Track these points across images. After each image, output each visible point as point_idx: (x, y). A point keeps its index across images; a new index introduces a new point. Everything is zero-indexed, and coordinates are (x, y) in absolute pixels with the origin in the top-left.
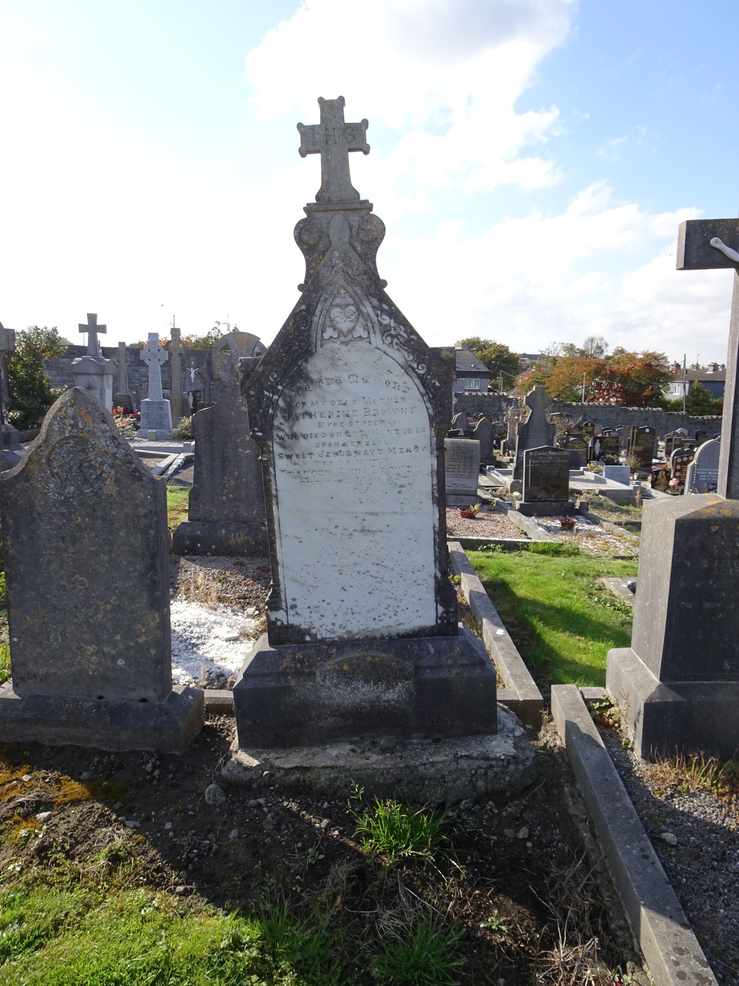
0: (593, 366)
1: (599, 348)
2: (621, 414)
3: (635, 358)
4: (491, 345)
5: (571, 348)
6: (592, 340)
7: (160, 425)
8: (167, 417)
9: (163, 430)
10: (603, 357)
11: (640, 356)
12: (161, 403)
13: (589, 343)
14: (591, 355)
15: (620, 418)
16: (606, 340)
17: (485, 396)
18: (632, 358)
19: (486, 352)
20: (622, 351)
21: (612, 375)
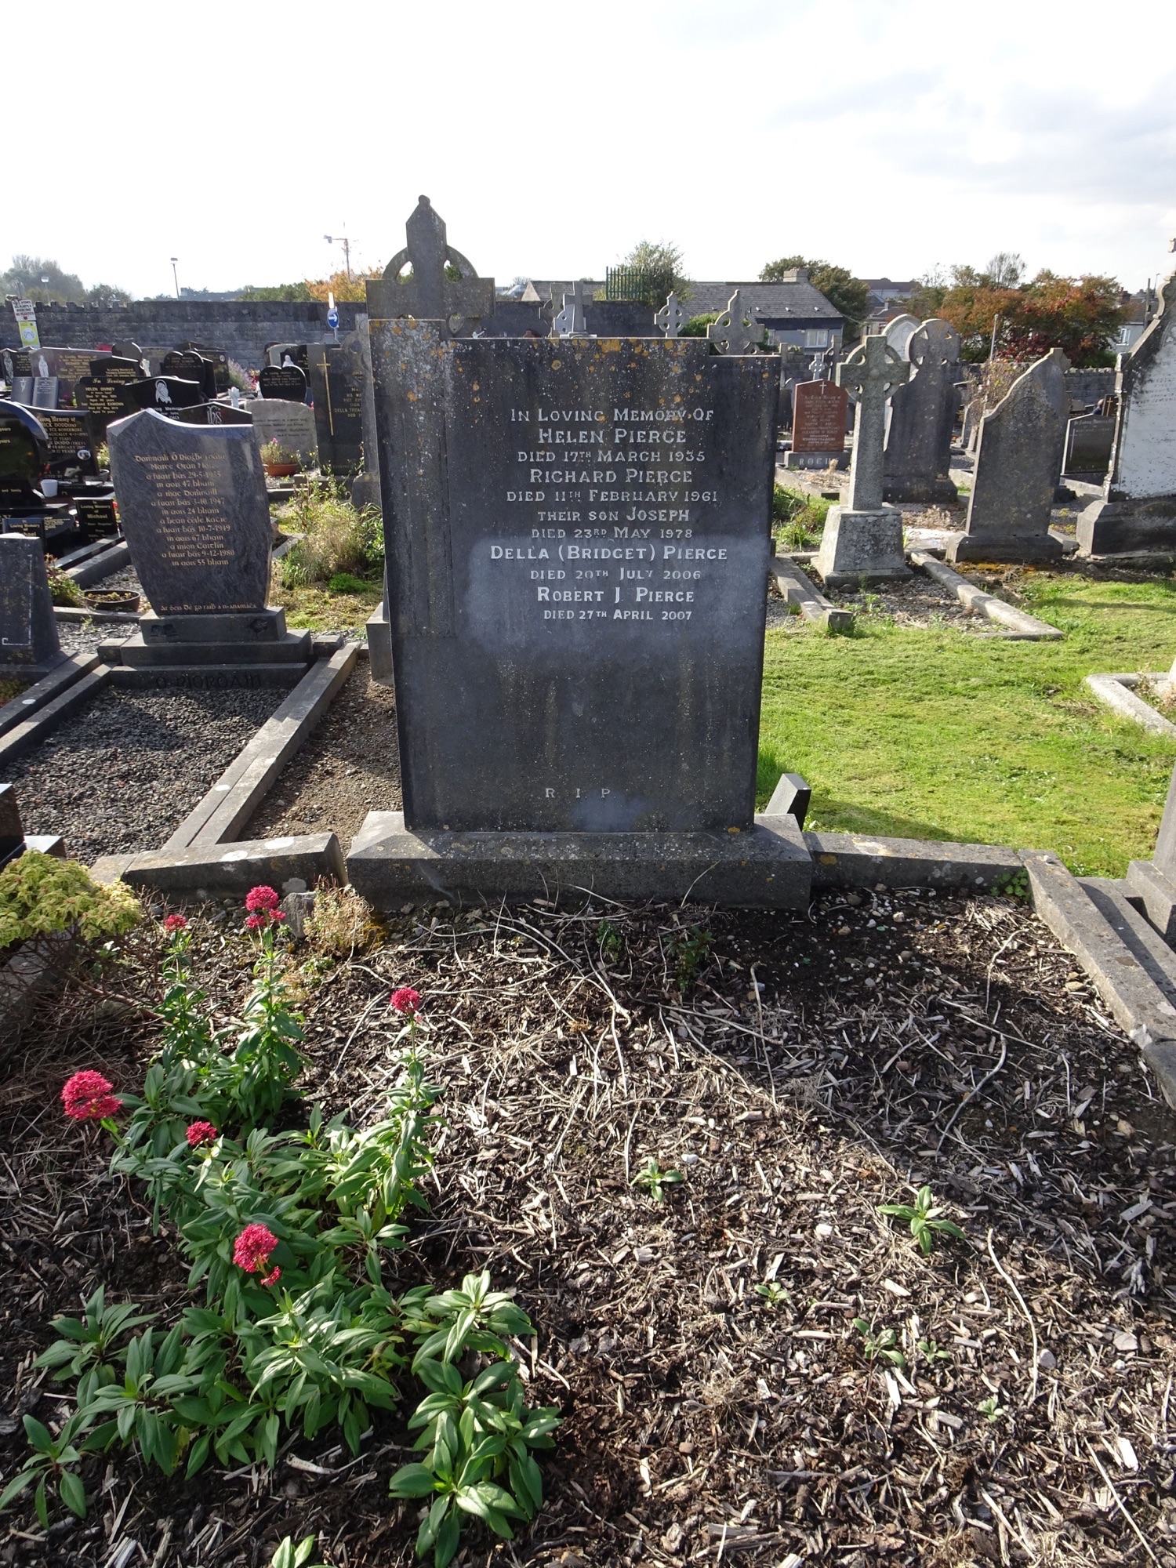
0: (1004, 303)
1: (1013, 271)
3: (1069, 288)
4: (822, 269)
5: (968, 273)
6: (1002, 259)
10: (1017, 287)
11: (1079, 284)
16: (1023, 258)
18: (1063, 287)
20: (1048, 276)
21: (1031, 318)
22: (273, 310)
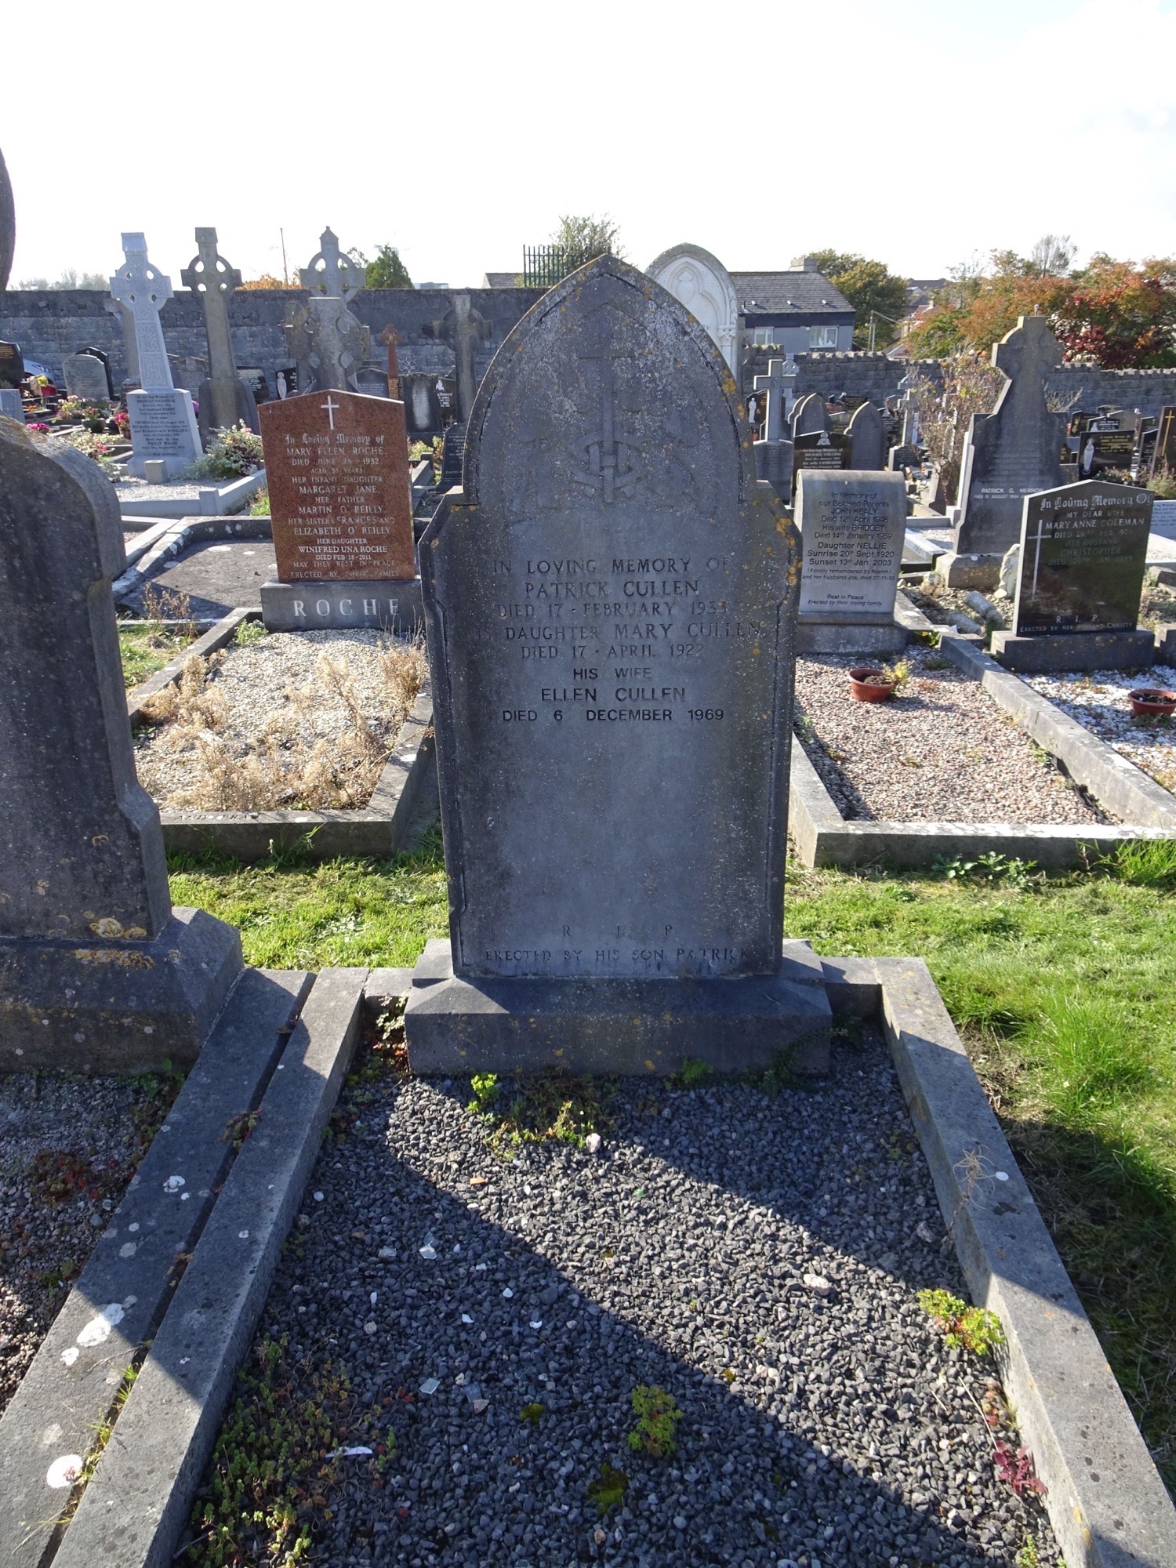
0: (1050, 293)
1: (1061, 256)
2: (1103, 383)
3: (1127, 273)
4: (855, 263)
5: (1008, 260)
6: (1048, 242)
7: (174, 445)
8: (186, 428)
9: (180, 459)
10: (1065, 275)
11: (1140, 268)
12: (169, 398)
13: (1043, 248)
14: (1046, 271)
15: (1100, 392)
17: (849, 359)
18: (1123, 271)
19: (845, 277)
20: (1105, 261)
21: (1083, 311)
22: (81, 301)
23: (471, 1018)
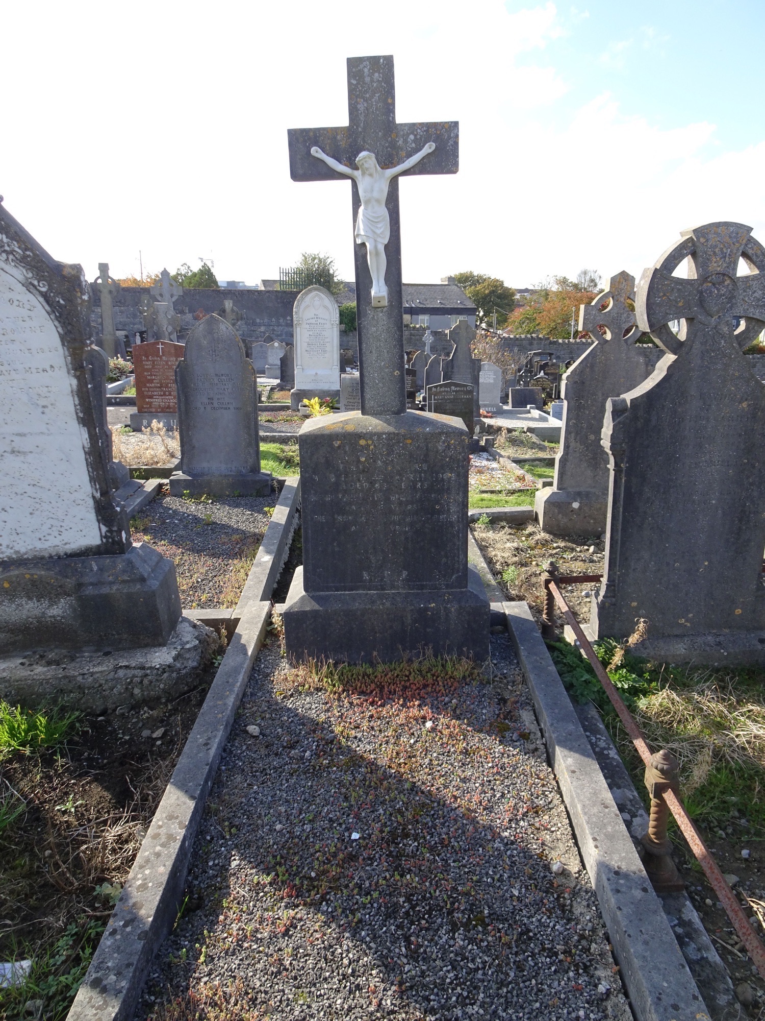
1: (592, 281)
5: (564, 282)
6: (585, 273)
10: (596, 291)
13: (583, 276)
14: (585, 289)
19: (479, 287)
23: (185, 480)
